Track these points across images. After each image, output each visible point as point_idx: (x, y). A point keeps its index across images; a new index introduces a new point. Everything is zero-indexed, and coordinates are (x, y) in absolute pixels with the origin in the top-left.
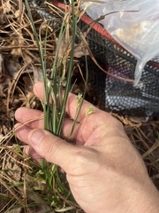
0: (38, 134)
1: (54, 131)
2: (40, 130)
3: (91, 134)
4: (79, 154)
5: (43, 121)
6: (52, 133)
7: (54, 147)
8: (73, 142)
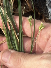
0: (6, 54)
1: (17, 49)
2: (7, 51)
3: (46, 44)
4: (42, 58)
5: (7, 43)
6: (16, 50)
7: (22, 59)
8: (34, 52)
